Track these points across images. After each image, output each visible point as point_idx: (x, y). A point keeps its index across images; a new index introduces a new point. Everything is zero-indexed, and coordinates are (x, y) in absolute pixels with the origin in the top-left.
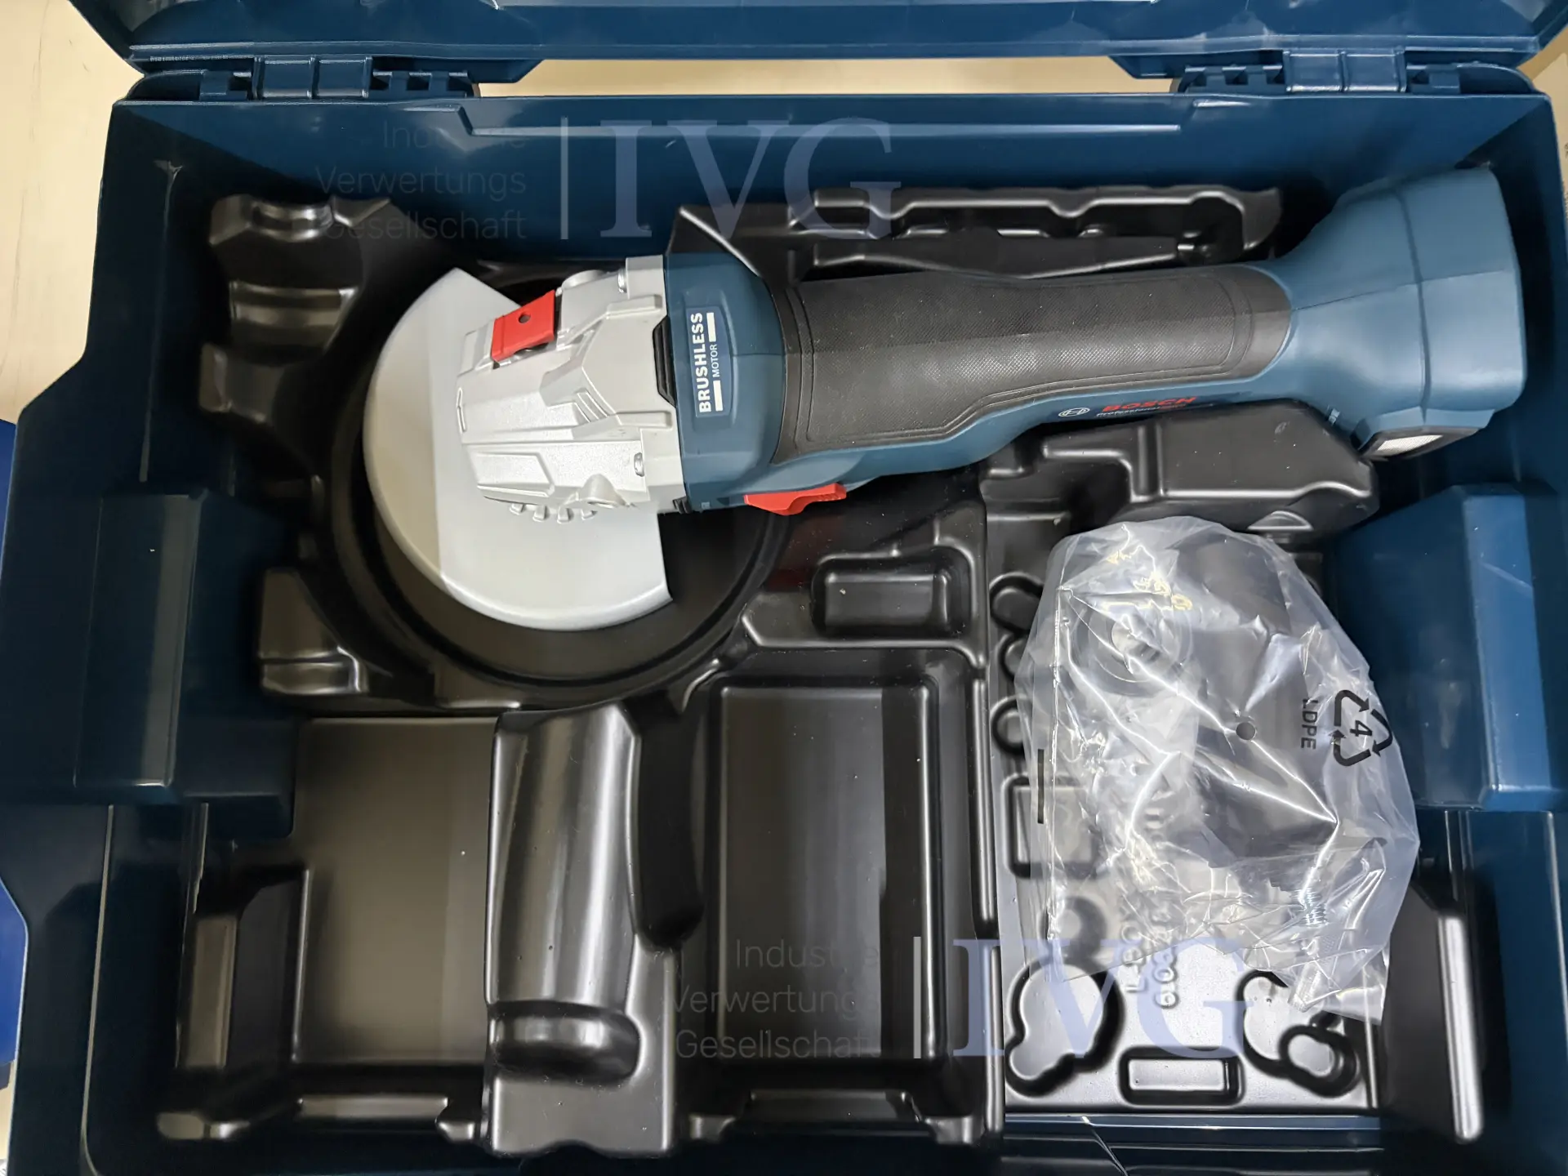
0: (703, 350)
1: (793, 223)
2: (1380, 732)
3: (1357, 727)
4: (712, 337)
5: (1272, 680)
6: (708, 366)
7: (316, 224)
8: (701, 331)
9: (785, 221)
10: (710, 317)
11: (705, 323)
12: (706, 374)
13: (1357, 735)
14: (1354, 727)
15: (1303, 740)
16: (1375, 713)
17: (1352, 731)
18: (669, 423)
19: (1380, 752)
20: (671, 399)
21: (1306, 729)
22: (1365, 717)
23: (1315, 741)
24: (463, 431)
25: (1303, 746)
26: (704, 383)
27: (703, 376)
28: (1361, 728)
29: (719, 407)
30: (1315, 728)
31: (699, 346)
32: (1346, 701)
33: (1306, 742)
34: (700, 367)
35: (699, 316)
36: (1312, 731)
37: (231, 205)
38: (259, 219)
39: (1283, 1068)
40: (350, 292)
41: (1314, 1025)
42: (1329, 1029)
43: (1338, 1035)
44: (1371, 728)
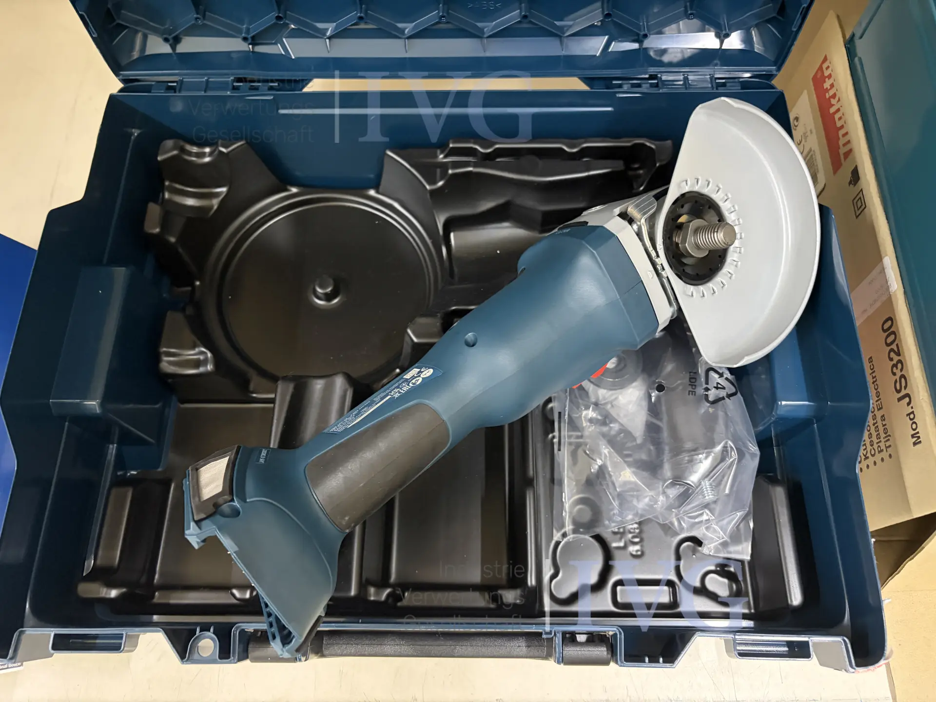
1: (440, 156)
2: (731, 389)
3: (717, 385)
7: (211, 154)
9: (436, 157)
13: (717, 389)
14: (716, 386)
15: (690, 391)
16: (727, 379)
17: (715, 387)
19: (731, 398)
21: (690, 386)
22: (722, 381)
23: (695, 392)
25: (689, 394)
28: (719, 386)
30: (695, 385)
32: (712, 374)
33: (691, 393)
36: (694, 387)
37: (169, 143)
38: (183, 150)
39: (702, 591)
40: (224, 190)
41: (718, 569)
42: (726, 569)
43: (731, 572)
44: (724, 386)
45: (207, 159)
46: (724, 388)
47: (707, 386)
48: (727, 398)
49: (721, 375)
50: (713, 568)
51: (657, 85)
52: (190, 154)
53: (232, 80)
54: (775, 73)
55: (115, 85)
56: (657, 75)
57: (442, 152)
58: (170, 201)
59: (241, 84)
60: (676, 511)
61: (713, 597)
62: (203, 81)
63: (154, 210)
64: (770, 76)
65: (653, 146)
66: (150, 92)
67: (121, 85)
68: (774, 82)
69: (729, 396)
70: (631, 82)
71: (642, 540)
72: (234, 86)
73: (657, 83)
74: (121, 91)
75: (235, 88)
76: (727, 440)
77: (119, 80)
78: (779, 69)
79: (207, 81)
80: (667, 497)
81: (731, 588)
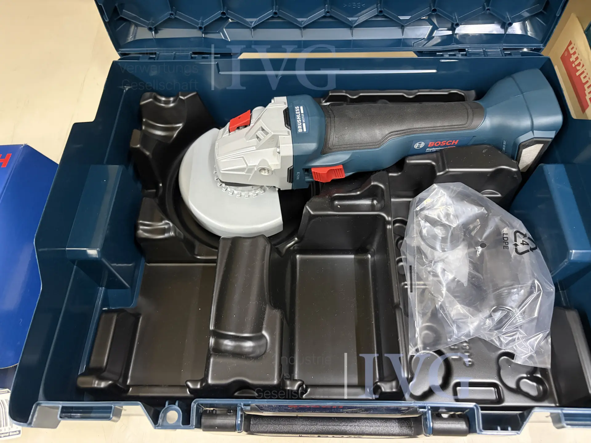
0: (299, 115)
1: (324, 101)
2: (532, 245)
3: (523, 242)
4: (302, 112)
5: (491, 228)
6: (301, 119)
7: (174, 102)
8: (299, 110)
10: (301, 108)
11: (300, 109)
12: (300, 121)
13: (523, 245)
14: (522, 243)
15: (504, 246)
16: (529, 238)
17: (521, 244)
18: (289, 134)
19: (533, 251)
20: (289, 127)
21: (505, 243)
22: (526, 239)
23: (508, 247)
24: (217, 155)
26: (300, 124)
27: (299, 122)
28: (524, 243)
29: (305, 130)
30: (508, 242)
31: (298, 114)
32: (518, 234)
33: (505, 247)
34: (298, 119)
35: (298, 107)
36: (507, 243)
37: (148, 94)
38: (156, 99)
39: (517, 391)
40: (180, 125)
41: (529, 376)
42: (534, 375)
43: (538, 378)
44: (528, 243)
45: (172, 105)
46: (528, 244)
47: (515, 243)
48: (530, 251)
49: (525, 236)
50: (525, 375)
51: (466, 55)
52: (160, 101)
53: (191, 53)
54: (542, 47)
55: (116, 57)
56: (465, 49)
57: (323, 100)
58: (145, 131)
59: (197, 56)
60: (497, 332)
61: (527, 395)
62: (172, 55)
63: (136, 134)
64: (539, 50)
65: (463, 94)
66: (139, 60)
67: (119, 57)
68: (542, 53)
69: (532, 249)
70: (448, 53)
71: (472, 354)
72: (192, 57)
74: (120, 59)
76: (535, 279)
77: (118, 54)
78: (545, 46)
79: (175, 54)
80: (493, 320)
81: (538, 390)
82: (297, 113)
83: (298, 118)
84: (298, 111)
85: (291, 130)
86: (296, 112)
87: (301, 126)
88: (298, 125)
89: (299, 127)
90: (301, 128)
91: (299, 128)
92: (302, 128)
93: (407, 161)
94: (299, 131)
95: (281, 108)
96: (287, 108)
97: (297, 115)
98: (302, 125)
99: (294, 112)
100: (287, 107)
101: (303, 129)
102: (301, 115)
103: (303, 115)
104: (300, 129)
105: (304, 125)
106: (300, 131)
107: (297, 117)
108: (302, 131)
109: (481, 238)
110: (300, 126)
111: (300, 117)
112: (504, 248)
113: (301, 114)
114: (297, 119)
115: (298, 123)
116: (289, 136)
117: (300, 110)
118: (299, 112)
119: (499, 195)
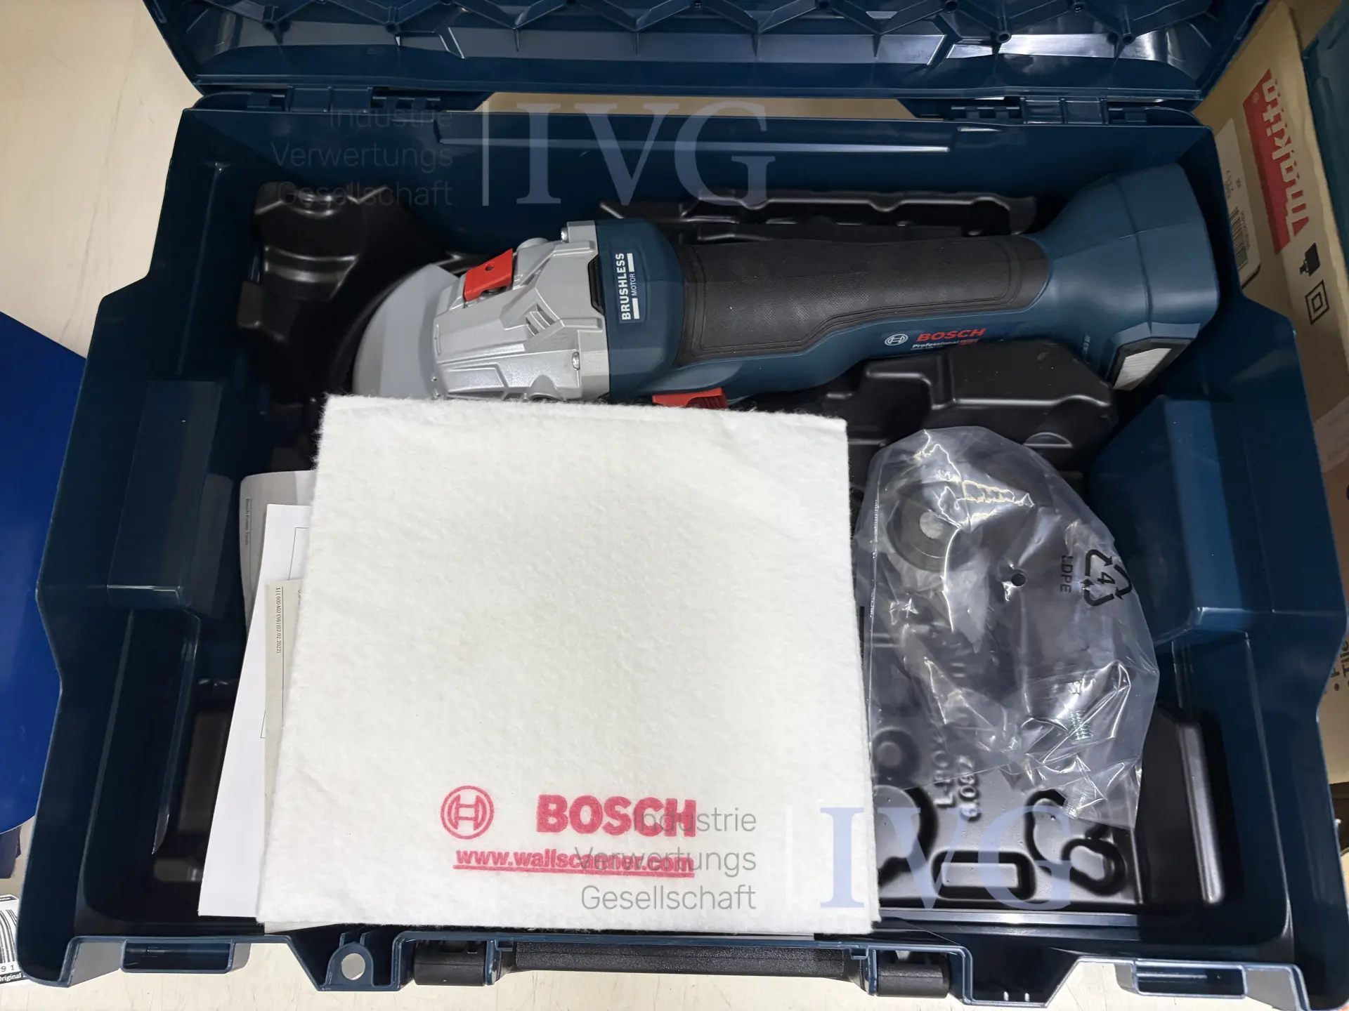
0: (625, 277)
1: (685, 213)
2: (1123, 583)
3: (1103, 577)
4: (632, 269)
5: (1039, 542)
6: (629, 288)
7: (333, 205)
8: (624, 264)
9: (678, 214)
10: (630, 256)
11: (626, 259)
12: (627, 293)
13: (1103, 583)
14: (1100, 577)
15: (1062, 586)
16: (1117, 567)
17: (1099, 580)
18: (600, 326)
19: (1122, 596)
20: (601, 309)
21: (1063, 577)
22: (1109, 570)
23: (1070, 586)
24: (439, 354)
26: (625, 299)
27: (625, 295)
28: (1106, 578)
29: (637, 316)
30: (1071, 577)
31: (622, 274)
32: (1094, 558)
33: (1064, 587)
34: (622, 288)
35: (621, 255)
36: (1068, 580)
37: (271, 187)
38: (289, 198)
40: (351, 259)
41: (1089, 838)
42: (1101, 839)
43: (1109, 844)
44: (1114, 579)
45: (329, 213)
46: (1113, 582)
47: (1087, 577)
48: (1115, 597)
49: (1108, 561)
50: (1082, 836)
51: (1017, 116)
52: (301, 204)
53: (369, 90)
54: (1197, 98)
55: (191, 96)
56: (1019, 98)
57: (684, 209)
58: (271, 276)
59: (384, 98)
60: (1032, 756)
61: (1082, 880)
62: (326, 91)
63: (251, 293)
64: (1189, 104)
65: (1007, 207)
66: (244, 108)
67: (198, 96)
68: (1196, 113)
69: (1120, 593)
70: (979, 108)
71: (978, 796)
72: (372, 100)
73: (1020, 111)
74: (199, 104)
75: (375, 105)
76: (1118, 661)
77: (197, 87)
78: (1204, 94)
79: (331, 91)
80: (1024, 740)
81: (1107, 867)
82: (618, 271)
83: (621, 284)
84: (622, 267)
85: (604, 314)
86: (618, 269)
87: (628, 306)
88: (622, 302)
89: (624, 308)
90: (629, 310)
91: (623, 310)
92: (631, 310)
93: (868, 374)
94: (623, 318)
95: (583, 257)
96: (598, 258)
97: (619, 278)
98: (630, 302)
99: (614, 267)
100: (597, 253)
101: (632, 312)
102: (628, 279)
103: (632, 276)
104: (625, 312)
105: (635, 301)
106: (626, 317)
107: (620, 282)
108: (629, 318)
109: (1016, 563)
110: (626, 304)
111: (626, 281)
112: (1061, 590)
113: (628, 273)
114: (620, 286)
115: (621, 297)
116: (601, 331)
117: (626, 262)
118: (624, 268)
119: (1069, 445)
